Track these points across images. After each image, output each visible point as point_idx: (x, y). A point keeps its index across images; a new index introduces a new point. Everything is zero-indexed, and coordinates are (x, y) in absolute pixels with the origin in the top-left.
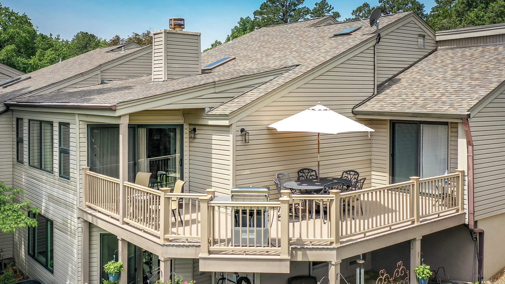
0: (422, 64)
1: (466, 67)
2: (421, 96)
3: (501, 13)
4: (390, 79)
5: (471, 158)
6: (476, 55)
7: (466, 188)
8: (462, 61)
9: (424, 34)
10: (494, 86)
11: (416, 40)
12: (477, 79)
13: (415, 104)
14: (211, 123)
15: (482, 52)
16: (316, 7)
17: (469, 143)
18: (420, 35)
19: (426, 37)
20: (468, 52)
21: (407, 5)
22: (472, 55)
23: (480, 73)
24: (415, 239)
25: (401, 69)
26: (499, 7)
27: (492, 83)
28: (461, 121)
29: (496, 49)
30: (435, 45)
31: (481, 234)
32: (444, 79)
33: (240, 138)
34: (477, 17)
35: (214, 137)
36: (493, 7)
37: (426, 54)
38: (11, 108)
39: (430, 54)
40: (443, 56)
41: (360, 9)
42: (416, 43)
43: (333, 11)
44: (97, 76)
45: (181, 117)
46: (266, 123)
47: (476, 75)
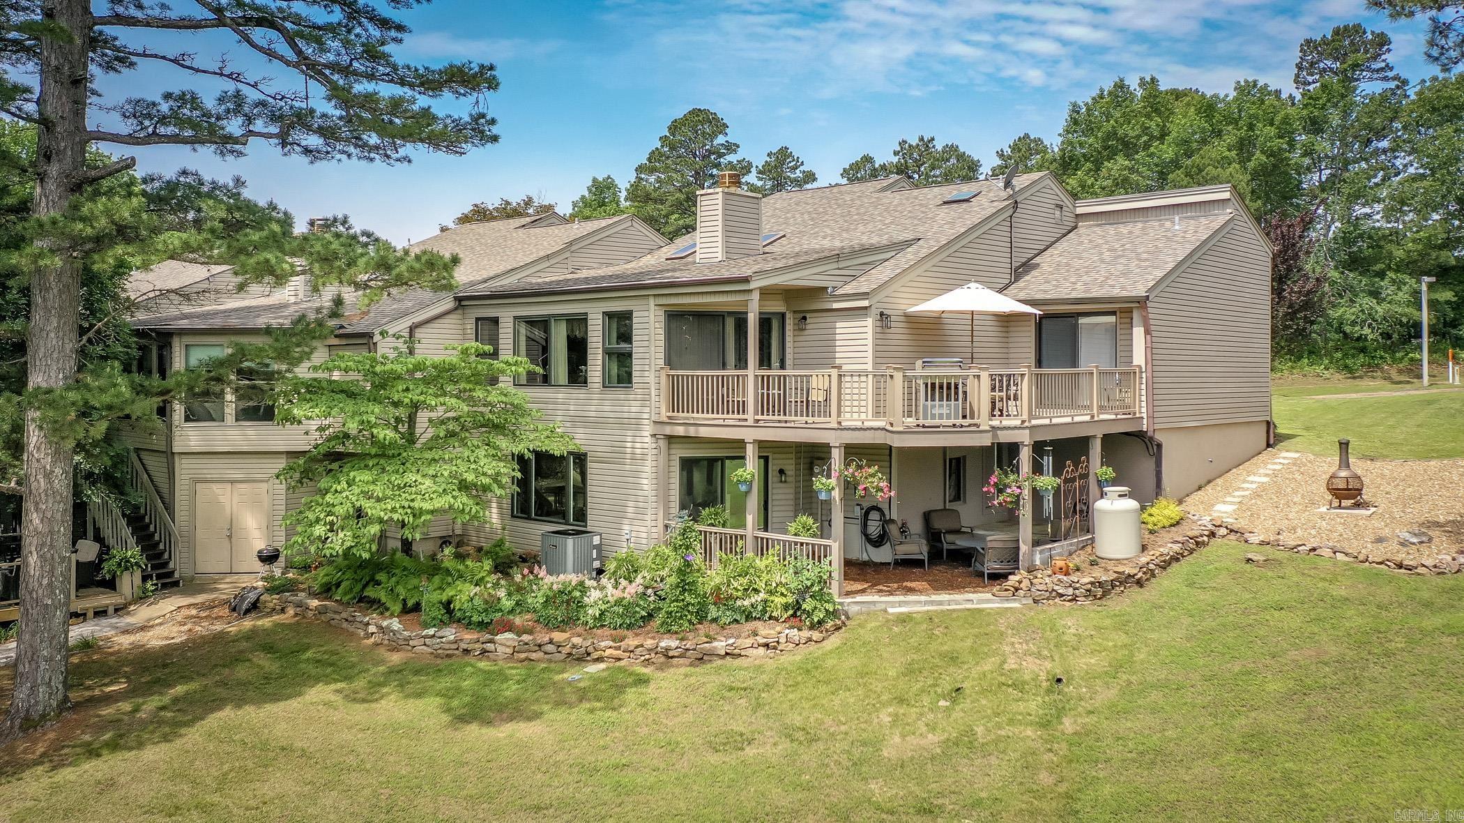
0: (1063, 245)
1: (1127, 247)
2: (1079, 281)
3: (1123, 180)
4: (1024, 264)
5: (1149, 350)
6: (1137, 232)
7: (1144, 386)
8: (1118, 240)
9: (1061, 203)
10: (1171, 266)
11: (1052, 211)
12: (1147, 260)
13: (1073, 289)
14: (835, 306)
15: (1143, 229)
16: (768, 159)
17: (1147, 332)
18: (1057, 206)
19: (1064, 208)
20: (1124, 229)
21: (948, 160)
22: (1130, 233)
23: (1148, 253)
24: (1094, 437)
25: (1036, 252)
26: (1121, 169)
27: (1167, 263)
28: (1137, 305)
29: (1162, 226)
30: (1073, 220)
31: (1159, 446)
32: (1102, 261)
33: (879, 324)
34: (1083, 187)
35: (838, 325)
36: (1110, 170)
37: (1064, 231)
38: (464, 303)
39: (1070, 232)
40: (1089, 235)
41: (856, 167)
42: (1052, 216)
43: (802, 168)
44: (566, 261)
45: (781, 303)
46: (903, 307)
47: (1145, 256)
